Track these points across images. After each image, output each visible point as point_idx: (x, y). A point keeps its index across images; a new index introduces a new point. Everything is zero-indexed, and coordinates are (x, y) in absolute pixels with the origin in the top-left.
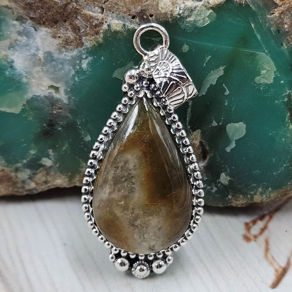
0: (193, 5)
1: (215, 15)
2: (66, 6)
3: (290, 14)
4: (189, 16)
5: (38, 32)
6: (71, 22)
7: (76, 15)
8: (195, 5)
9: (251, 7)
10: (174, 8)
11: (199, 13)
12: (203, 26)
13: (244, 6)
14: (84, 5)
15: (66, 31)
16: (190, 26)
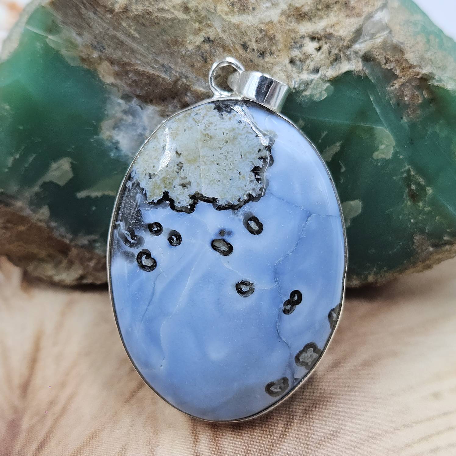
0: (309, 79)
1: (332, 88)
2: (175, 83)
3: (410, 86)
4: (305, 90)
5: (143, 111)
6: (179, 99)
7: (185, 92)
8: (311, 78)
9: (370, 80)
10: (289, 82)
11: (315, 87)
12: (319, 100)
13: (362, 78)
14: (195, 81)
15: (174, 109)
16: (306, 100)
